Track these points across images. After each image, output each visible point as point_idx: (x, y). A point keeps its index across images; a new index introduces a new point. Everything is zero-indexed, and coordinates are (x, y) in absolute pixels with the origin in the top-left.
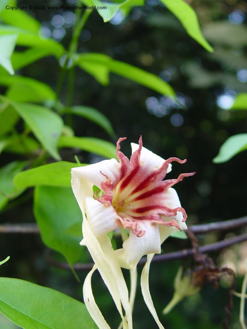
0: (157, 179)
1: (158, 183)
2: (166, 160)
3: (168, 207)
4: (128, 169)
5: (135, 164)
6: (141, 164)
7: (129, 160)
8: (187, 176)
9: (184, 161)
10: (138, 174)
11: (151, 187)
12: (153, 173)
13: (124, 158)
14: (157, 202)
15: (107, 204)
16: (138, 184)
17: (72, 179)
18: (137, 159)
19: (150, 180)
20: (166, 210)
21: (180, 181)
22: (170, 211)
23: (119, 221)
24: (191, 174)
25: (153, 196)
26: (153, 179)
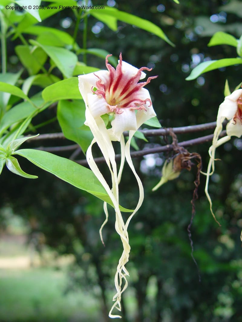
0: (134, 82)
1: (135, 85)
2: (139, 69)
3: (141, 99)
4: (114, 75)
5: (119, 72)
6: (123, 73)
7: (114, 69)
8: (153, 79)
9: (151, 69)
10: (122, 80)
11: (131, 88)
12: (131, 78)
13: (112, 68)
14: (135, 97)
15: (100, 97)
16: (123, 87)
17: (79, 84)
18: (120, 69)
19: (130, 83)
20: (140, 101)
21: (149, 83)
22: (142, 101)
23: (108, 107)
24: (155, 77)
25: (133, 94)
26: (132, 82)
